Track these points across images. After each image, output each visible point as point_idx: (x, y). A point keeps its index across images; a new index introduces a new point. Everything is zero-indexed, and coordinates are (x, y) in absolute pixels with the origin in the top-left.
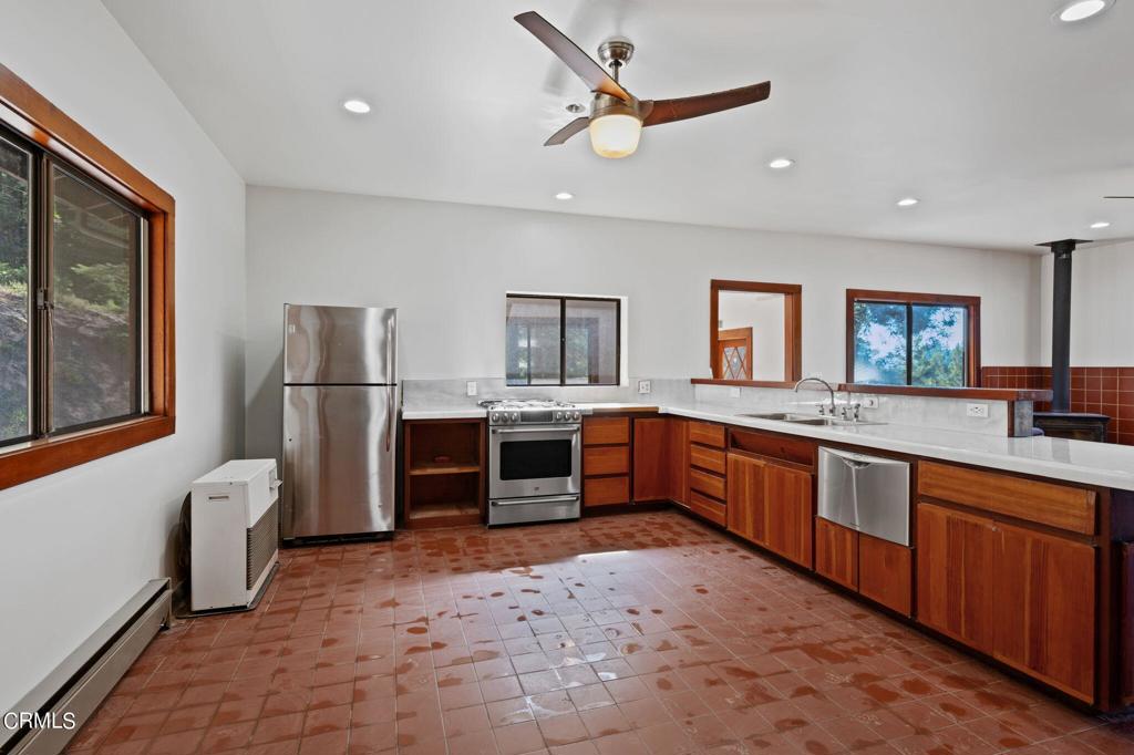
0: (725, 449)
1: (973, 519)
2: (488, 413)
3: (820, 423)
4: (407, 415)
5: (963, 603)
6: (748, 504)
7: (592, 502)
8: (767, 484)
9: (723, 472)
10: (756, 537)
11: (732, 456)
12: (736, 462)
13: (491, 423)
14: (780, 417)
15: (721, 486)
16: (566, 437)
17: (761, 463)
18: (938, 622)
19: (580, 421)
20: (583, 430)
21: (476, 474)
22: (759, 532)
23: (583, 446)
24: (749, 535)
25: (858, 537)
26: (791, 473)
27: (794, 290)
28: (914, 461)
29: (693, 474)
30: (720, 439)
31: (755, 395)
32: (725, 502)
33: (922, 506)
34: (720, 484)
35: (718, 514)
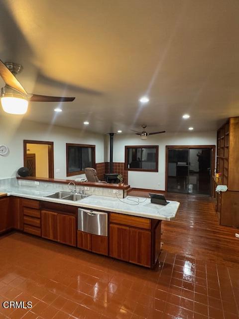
0: (40, 210)
5: (122, 250)
6: (51, 228)
8: (58, 221)
9: (39, 217)
10: (54, 238)
11: (43, 212)
12: (45, 213)
17: (56, 214)
18: (115, 255)
22: (55, 236)
24: (51, 238)
25: (91, 235)
26: (68, 217)
27: (51, 144)
28: (109, 213)
29: (25, 218)
30: (37, 205)
31: (46, 184)
32: (40, 227)
33: (111, 225)
34: (38, 221)
35: (37, 232)
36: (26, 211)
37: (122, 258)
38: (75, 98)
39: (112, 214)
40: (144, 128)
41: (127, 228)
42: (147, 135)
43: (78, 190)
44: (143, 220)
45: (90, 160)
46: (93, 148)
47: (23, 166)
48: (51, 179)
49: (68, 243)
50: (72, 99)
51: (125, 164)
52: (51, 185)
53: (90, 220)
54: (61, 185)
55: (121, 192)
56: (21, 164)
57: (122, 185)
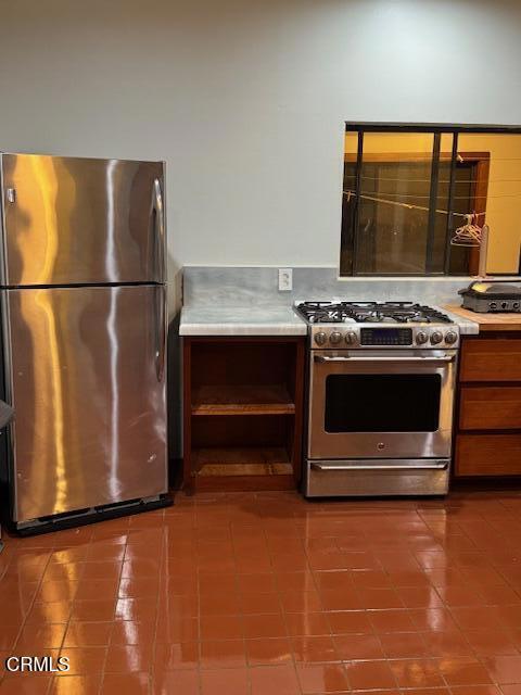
2: (309, 329)
4: (186, 328)
7: (468, 469)
13: (314, 345)
19: (456, 345)
20: (459, 361)
21: (287, 418)
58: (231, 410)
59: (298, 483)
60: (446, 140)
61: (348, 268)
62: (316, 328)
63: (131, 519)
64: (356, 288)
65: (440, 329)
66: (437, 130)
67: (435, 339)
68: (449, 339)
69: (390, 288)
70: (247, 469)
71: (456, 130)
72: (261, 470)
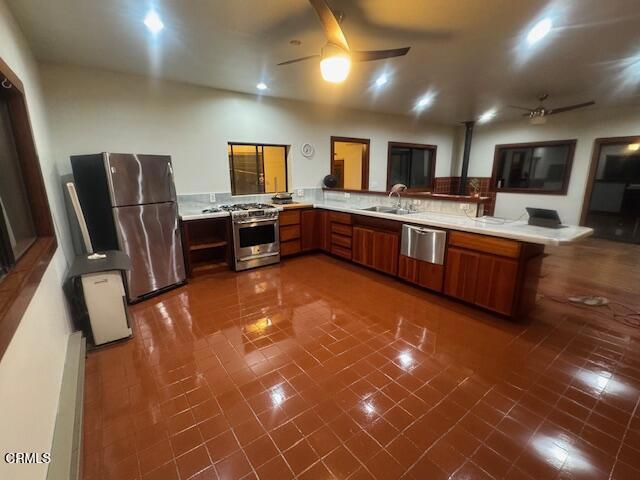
0: (351, 226)
1: (472, 254)
2: (230, 214)
3: (395, 212)
4: (185, 218)
6: (364, 250)
7: (285, 253)
8: (374, 241)
9: (350, 235)
10: (368, 263)
11: (356, 228)
12: (358, 231)
13: (233, 218)
14: (374, 209)
15: (349, 242)
16: (271, 223)
17: (372, 231)
18: (453, 293)
19: (278, 214)
20: (279, 220)
22: (369, 260)
23: (280, 227)
24: (364, 263)
25: (419, 262)
26: (387, 236)
27: (367, 142)
28: (449, 231)
29: (333, 236)
30: (348, 220)
31: (358, 197)
32: (351, 249)
33: (451, 250)
34: (348, 241)
35: (347, 254)
36: (335, 228)
37: (462, 298)
38: (409, 48)
39: (453, 233)
40: (542, 99)
41: (477, 255)
42: (546, 113)
43: (403, 205)
44: (506, 244)
45: (426, 174)
46: (432, 150)
47: (329, 173)
48: (364, 189)
49: (385, 271)
50: (403, 52)
51: (491, 179)
52: (366, 198)
53: (421, 240)
54: (379, 198)
55: (474, 207)
56: (327, 171)
57: (477, 195)
58: (199, 247)
59: (232, 268)
60: (260, 148)
61: (234, 193)
62: (233, 213)
63: (163, 295)
64: (239, 199)
65: (273, 210)
66: (257, 145)
67: (271, 213)
68: (275, 213)
69: (250, 199)
70: (211, 267)
71: (263, 145)
72: (216, 266)
